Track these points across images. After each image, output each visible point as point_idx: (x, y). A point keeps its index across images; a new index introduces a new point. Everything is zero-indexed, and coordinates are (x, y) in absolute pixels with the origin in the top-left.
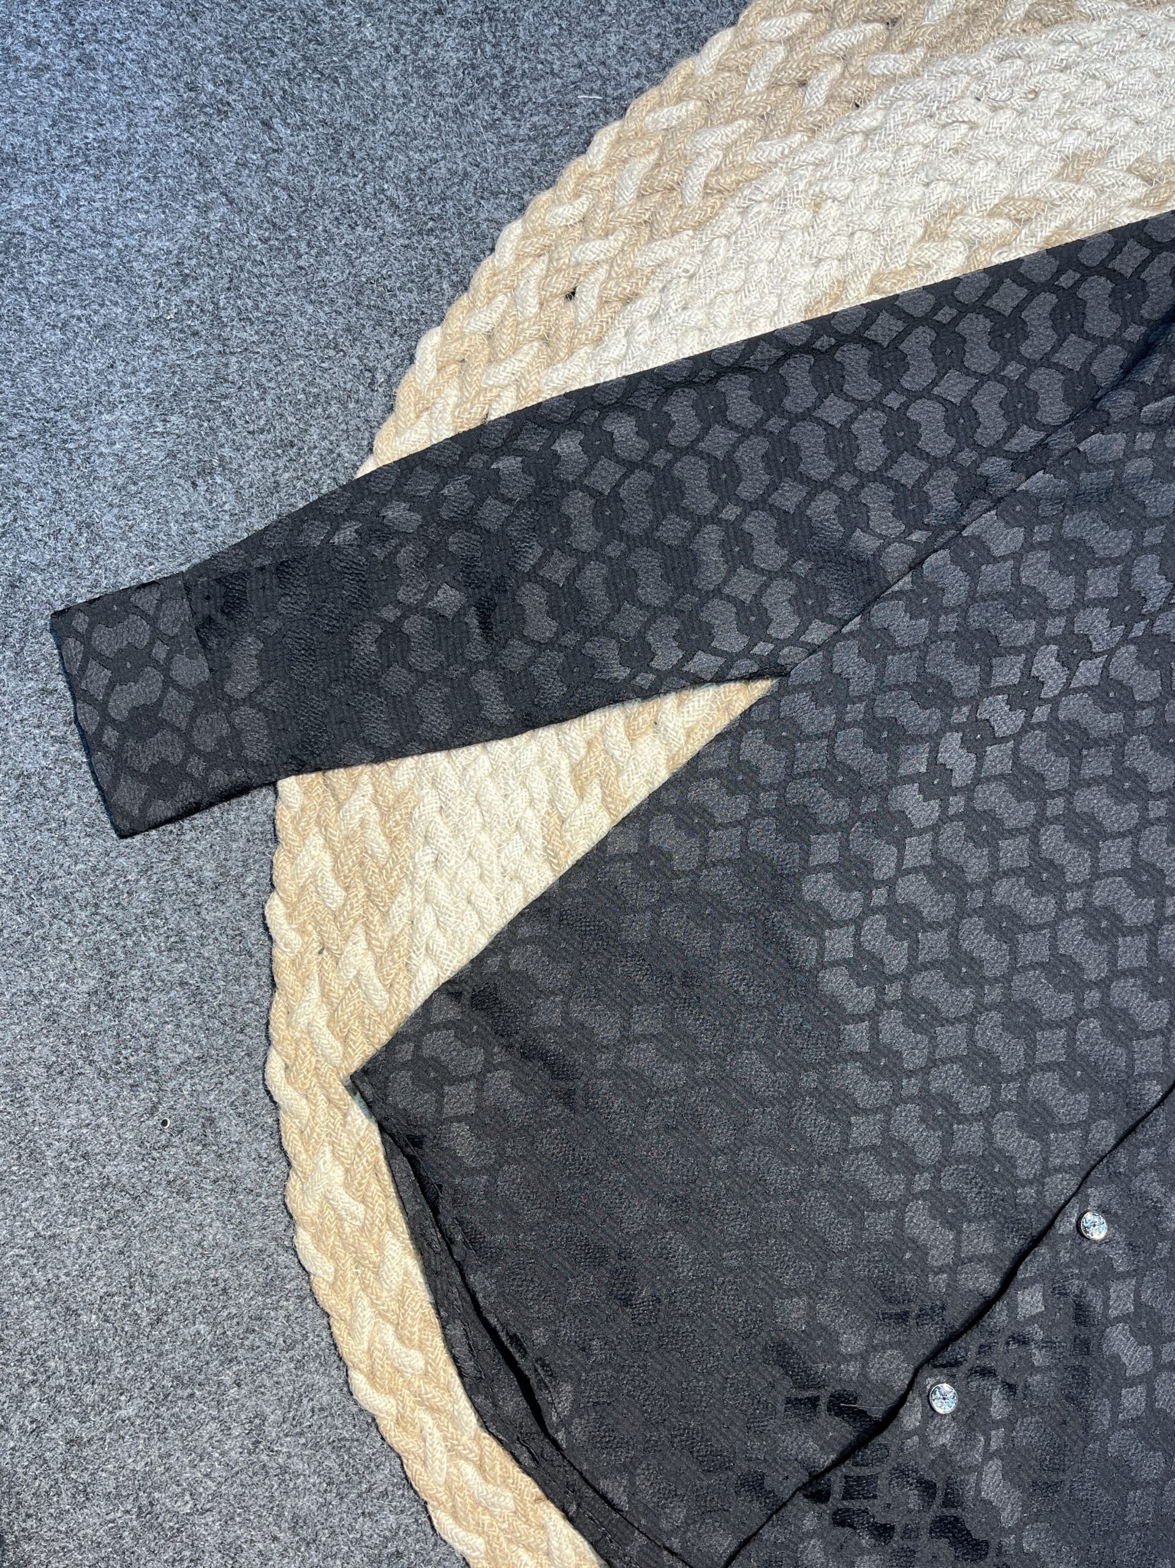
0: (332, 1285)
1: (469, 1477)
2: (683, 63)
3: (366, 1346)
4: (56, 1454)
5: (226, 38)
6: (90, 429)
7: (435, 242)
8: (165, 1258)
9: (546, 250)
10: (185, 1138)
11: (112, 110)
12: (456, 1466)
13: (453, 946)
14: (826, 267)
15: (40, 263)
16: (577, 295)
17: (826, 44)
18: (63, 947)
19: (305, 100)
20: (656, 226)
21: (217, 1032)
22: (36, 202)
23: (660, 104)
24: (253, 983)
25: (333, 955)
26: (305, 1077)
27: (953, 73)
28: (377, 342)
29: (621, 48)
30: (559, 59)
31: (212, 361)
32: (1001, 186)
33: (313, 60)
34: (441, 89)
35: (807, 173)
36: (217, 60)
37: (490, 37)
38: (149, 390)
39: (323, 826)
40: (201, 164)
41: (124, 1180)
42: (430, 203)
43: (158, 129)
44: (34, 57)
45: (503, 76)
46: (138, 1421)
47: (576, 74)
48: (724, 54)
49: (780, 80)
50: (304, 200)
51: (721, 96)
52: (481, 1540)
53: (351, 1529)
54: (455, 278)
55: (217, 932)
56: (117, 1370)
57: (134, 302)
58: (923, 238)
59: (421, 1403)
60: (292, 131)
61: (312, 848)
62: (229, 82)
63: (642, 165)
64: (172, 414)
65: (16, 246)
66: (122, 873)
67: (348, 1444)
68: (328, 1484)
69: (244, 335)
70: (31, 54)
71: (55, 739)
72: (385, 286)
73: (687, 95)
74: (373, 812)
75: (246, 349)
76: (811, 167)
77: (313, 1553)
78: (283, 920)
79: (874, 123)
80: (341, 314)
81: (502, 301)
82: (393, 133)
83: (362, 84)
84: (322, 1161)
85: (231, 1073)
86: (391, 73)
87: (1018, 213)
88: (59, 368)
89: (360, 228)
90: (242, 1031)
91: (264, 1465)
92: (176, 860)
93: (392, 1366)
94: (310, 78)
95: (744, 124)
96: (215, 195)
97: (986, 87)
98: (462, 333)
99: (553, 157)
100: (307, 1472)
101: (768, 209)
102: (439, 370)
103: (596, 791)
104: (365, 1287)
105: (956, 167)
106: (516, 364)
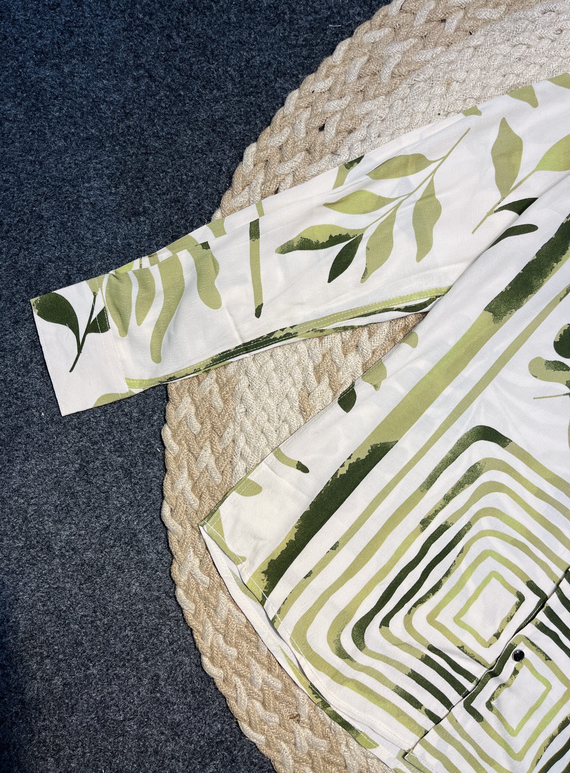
0: (194, 615)
1: (258, 708)
2: (382, 8)
3: (209, 645)
6: (78, 191)
7: (254, 99)
8: (111, 600)
9: (311, 105)
10: (122, 543)
12: (251, 702)
13: (254, 453)
15: (54, 105)
16: (325, 128)
17: (455, 1)
20: (367, 93)
22: (52, 74)
23: (371, 29)
25: (194, 456)
26: (181, 515)
27: (520, 19)
28: (223, 150)
30: (319, 5)
31: (140, 157)
35: (444, 67)
38: (108, 172)
39: (191, 393)
42: (251, 78)
45: (290, 14)
46: (98, 676)
47: (327, 13)
48: (404, 4)
49: (432, 19)
51: (401, 26)
52: (262, 738)
53: (200, 730)
54: (263, 118)
59: (236, 673)
61: (185, 403)
63: (360, 62)
72: (228, 122)
73: (384, 25)
74: (216, 387)
76: (446, 65)
78: (170, 438)
79: (479, 43)
80: (205, 135)
81: (287, 131)
84: (189, 556)
85: (145, 512)
89: (215, 91)
90: (150, 492)
93: (222, 654)
95: (413, 41)
96: (142, 72)
97: (536, 26)
98: (266, 146)
99: (315, 56)
101: (423, 86)
102: (254, 165)
103: (327, 380)
104: (209, 617)
105: (519, 68)
106: (294, 163)
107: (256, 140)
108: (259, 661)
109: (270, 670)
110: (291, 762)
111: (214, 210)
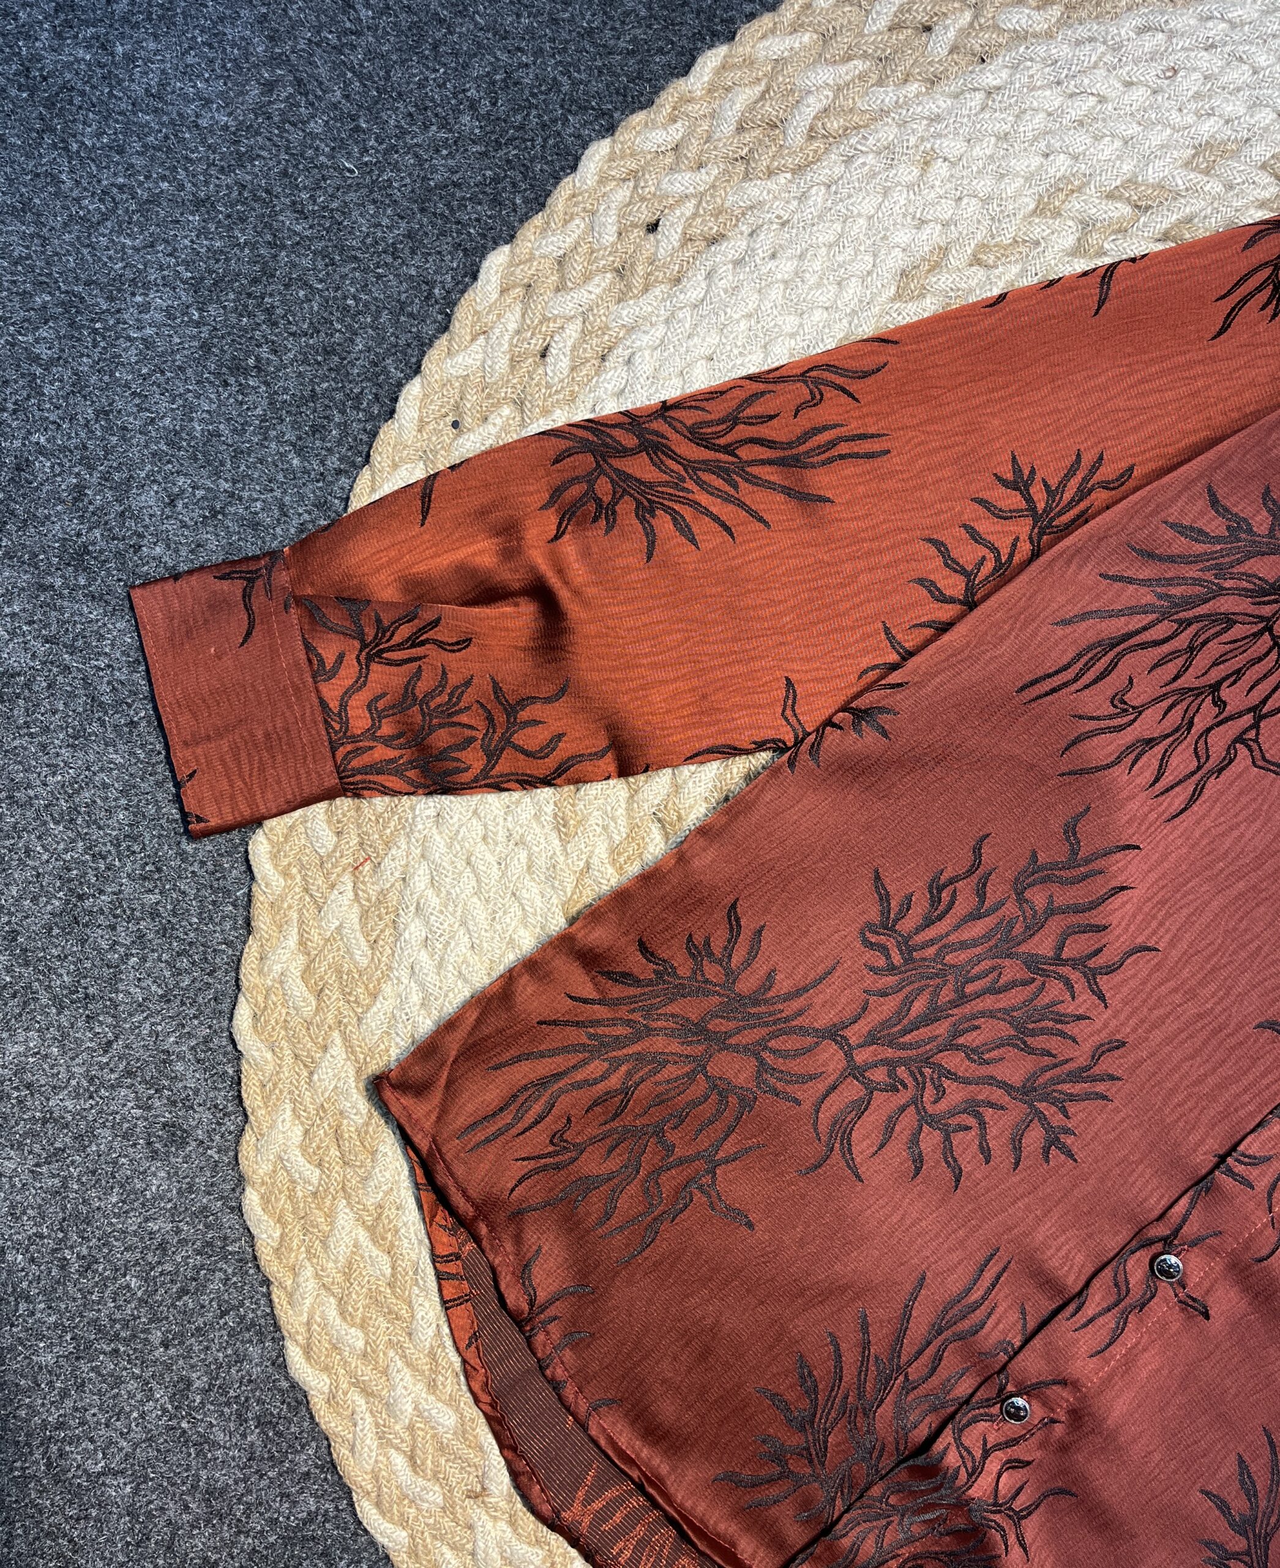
0: (276, 1251)
1: (398, 1467)
3: (304, 1318)
7: (515, 152)
12: (385, 1454)
13: (445, 907)
14: (929, 231)
16: (658, 228)
20: (753, 164)
21: (184, 971)
23: (773, 31)
24: (228, 925)
25: (315, 902)
26: (273, 1029)
27: (1091, 40)
28: (439, 253)
32: (1126, 168)
35: (920, 127)
41: (68, 1117)
49: (903, 22)
51: (837, 32)
52: (404, 1534)
54: (529, 195)
58: (1035, 211)
59: (355, 1385)
63: (744, 97)
64: (210, 304)
73: (801, 26)
75: (298, 243)
76: (925, 122)
78: (266, 859)
79: (998, 82)
81: (578, 226)
84: (281, 1118)
85: (195, 1017)
87: (1139, 199)
93: (330, 1342)
95: (859, 65)
98: (532, 254)
99: (651, 76)
101: (873, 162)
102: (501, 292)
104: (310, 1255)
105: (1079, 141)
106: (586, 294)
107: (511, 238)
108: (409, 1364)
109: (432, 1386)
111: (409, 378)
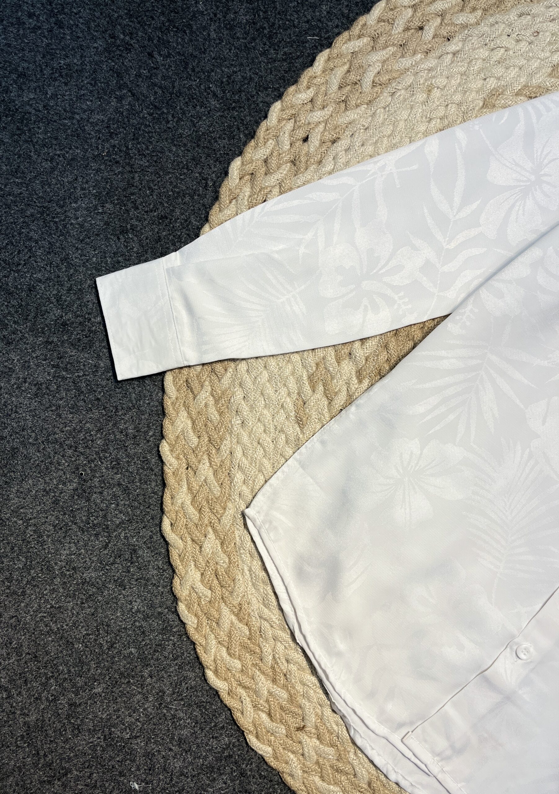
0: (196, 629)
1: (264, 719)
2: (361, 18)
3: (213, 658)
4: (64, 710)
5: (129, 11)
6: (66, 211)
8: (114, 617)
9: (293, 116)
10: (122, 559)
11: (73, 49)
12: (257, 714)
13: (251, 464)
14: (434, 123)
15: (39, 128)
16: (309, 139)
17: (433, 8)
18: (60, 468)
19: (170, 42)
20: (348, 103)
21: (136, 508)
22: (36, 97)
23: (349, 40)
24: (153, 484)
25: (193, 470)
26: (181, 529)
27: (497, 23)
28: (208, 165)
29: (328, 12)
30: (297, 19)
31: (126, 176)
32: (522, 80)
33: (173, 22)
34: (238, 35)
35: (424, 74)
36: (125, 22)
37: (262, 9)
38: (95, 191)
39: (187, 407)
40: (118, 76)
41: (93, 580)
42: (233, 94)
43: (96, 58)
44: (32, 22)
45: (269, 28)
46: (103, 695)
47: (305, 26)
48: (382, 13)
49: (410, 26)
50: (170, 93)
51: (379, 35)
53: (207, 744)
54: (246, 132)
55: (136, 459)
56: (92, 670)
57: (86, 147)
58: (483, 107)
59: (240, 685)
60: (163, 58)
61: (181, 418)
62: (131, 34)
63: (340, 72)
64: (106, 203)
65: (27, 119)
66: (88, 431)
67: (204, 704)
68: (195, 724)
69: (142, 163)
70: (31, 20)
71: (53, 366)
72: (211, 137)
73: (363, 35)
74: (211, 400)
75: (143, 170)
76: (426, 71)
77: (189, 756)
78: (168, 453)
79: (458, 48)
80: (189, 151)
81: (271, 144)
82: (214, 58)
83: (198, 33)
84: (190, 569)
85: (144, 527)
86: (212, 28)
87: (531, 94)
88: (50, 181)
89: (198, 107)
90: (149, 507)
91: (165, 715)
92: (115, 425)
93: (226, 667)
94: (172, 31)
95: (391, 49)
96: (125, 91)
97: (512, 30)
98: (251, 159)
99: (295, 69)
100: (185, 718)
101: (404, 94)
102: (240, 179)
103: (321, 388)
104: (212, 629)
105: (498, 71)
106: (279, 175)
107: (240, 153)
108: (263, 673)
109: (274, 681)
110: (300, 772)
111: (202, 225)
